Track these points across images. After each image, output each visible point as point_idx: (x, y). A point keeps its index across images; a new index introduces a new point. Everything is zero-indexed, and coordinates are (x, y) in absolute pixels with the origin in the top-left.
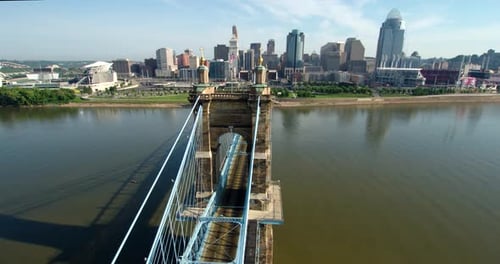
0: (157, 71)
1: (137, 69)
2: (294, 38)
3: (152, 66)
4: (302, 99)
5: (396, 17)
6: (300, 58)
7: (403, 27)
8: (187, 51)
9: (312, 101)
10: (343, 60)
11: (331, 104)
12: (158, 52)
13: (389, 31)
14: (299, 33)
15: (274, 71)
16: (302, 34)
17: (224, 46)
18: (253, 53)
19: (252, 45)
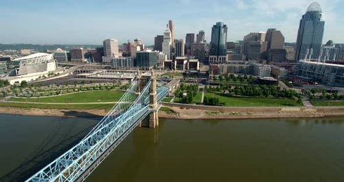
2: (218, 29)
3: (100, 54)
5: (317, 10)
7: (322, 19)
8: (136, 40)
10: (263, 49)
12: (104, 42)
13: (309, 23)
14: (222, 25)
15: (196, 60)
16: (225, 26)
17: (163, 36)
18: (184, 42)
19: (188, 35)
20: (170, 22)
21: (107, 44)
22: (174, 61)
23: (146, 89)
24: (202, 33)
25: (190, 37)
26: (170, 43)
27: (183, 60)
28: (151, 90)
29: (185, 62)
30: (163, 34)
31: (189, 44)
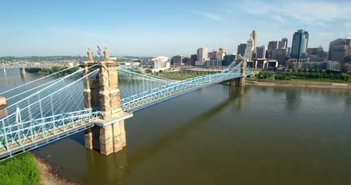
0: (196, 62)
1: (185, 60)
2: (299, 36)
3: (194, 59)
4: (279, 81)
6: (304, 51)
8: (220, 49)
9: (287, 83)
11: (304, 86)
12: (198, 51)
14: (303, 32)
15: (275, 61)
16: (306, 33)
17: (245, 45)
18: (266, 49)
19: (270, 43)
20: (254, 32)
21: (200, 51)
22: (255, 62)
23: (239, 65)
24: (285, 40)
25: (272, 44)
26: (253, 49)
27: (263, 61)
28: (242, 66)
29: (265, 62)
30: (246, 43)
31: (271, 50)
